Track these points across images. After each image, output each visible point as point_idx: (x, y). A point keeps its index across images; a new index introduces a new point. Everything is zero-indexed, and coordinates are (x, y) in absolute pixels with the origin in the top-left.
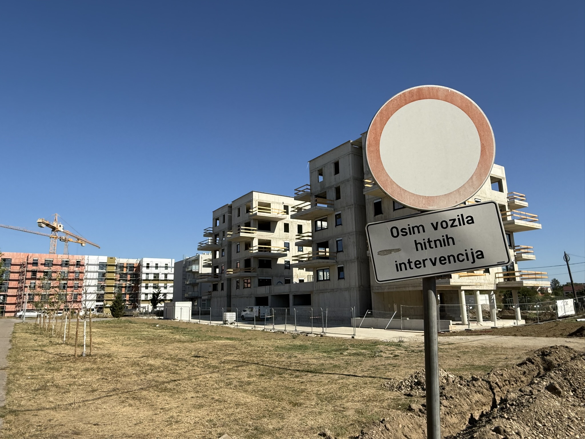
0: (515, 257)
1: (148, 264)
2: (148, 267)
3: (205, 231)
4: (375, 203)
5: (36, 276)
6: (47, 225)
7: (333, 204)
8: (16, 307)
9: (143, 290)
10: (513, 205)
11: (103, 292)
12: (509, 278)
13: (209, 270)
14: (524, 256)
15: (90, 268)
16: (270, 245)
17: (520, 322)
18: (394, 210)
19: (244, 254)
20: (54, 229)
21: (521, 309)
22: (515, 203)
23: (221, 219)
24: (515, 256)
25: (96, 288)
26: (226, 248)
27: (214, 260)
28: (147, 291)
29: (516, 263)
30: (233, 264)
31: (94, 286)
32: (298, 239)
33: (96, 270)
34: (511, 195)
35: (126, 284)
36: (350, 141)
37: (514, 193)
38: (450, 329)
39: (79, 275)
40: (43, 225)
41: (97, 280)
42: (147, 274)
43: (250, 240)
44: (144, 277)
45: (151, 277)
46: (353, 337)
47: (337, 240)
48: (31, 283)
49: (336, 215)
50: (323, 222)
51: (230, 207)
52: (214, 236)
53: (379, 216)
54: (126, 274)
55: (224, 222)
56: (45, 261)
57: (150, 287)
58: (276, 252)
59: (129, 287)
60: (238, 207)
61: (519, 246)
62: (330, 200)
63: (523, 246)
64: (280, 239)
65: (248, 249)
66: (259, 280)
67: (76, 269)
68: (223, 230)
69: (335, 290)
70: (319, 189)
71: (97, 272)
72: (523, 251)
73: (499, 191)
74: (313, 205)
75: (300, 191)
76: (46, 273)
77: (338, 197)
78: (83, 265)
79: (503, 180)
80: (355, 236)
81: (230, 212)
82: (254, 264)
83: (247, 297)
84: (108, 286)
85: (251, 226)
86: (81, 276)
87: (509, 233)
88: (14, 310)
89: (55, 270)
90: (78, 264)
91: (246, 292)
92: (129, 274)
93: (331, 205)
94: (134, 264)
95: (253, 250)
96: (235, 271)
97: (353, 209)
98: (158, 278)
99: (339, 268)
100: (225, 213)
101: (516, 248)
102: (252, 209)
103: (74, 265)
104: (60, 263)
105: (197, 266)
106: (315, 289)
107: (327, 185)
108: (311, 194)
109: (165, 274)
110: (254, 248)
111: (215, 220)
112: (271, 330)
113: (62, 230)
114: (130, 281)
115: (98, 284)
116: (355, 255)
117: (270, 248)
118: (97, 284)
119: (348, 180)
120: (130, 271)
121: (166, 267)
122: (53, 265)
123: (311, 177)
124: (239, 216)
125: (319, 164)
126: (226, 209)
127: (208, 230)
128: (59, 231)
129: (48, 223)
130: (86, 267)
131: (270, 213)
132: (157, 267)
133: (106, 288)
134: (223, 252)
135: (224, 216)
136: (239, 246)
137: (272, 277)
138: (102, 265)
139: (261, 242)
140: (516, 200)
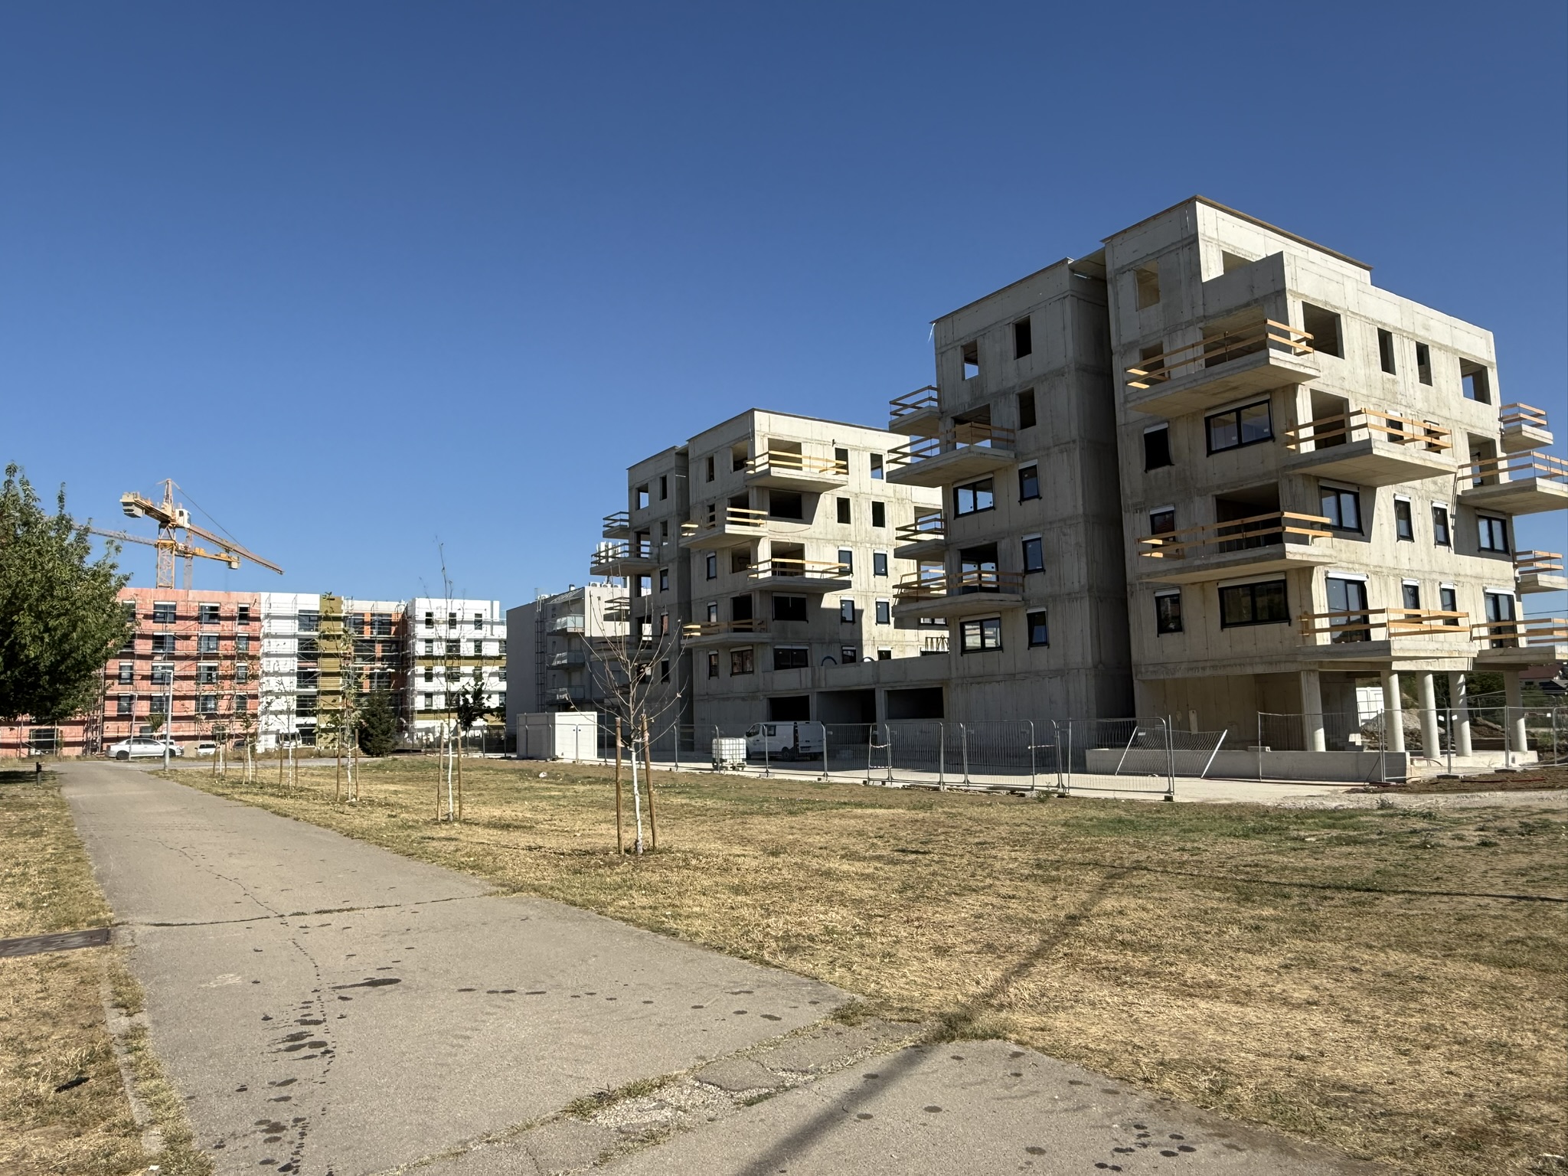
0: (1517, 584)
1: (429, 614)
2: (429, 622)
3: (607, 522)
4: (1147, 436)
5: (132, 647)
6: (148, 511)
7: (1013, 441)
8: (86, 731)
9: (420, 684)
10: (1516, 438)
11: (312, 690)
12: (1501, 640)
13: (623, 629)
14: (1543, 579)
15: (278, 627)
16: (802, 557)
17: (1527, 756)
18: (1210, 452)
19: (730, 584)
20: (165, 521)
21: (1527, 724)
22: (1524, 434)
23: (657, 488)
24: (1516, 579)
25: (295, 678)
26: (673, 569)
27: (636, 599)
28: (430, 687)
29: (1519, 600)
30: (698, 610)
31: (288, 674)
32: (903, 538)
33: (290, 632)
34: (1510, 412)
35: (372, 669)
36: (1066, 260)
37: (1521, 405)
38: (1408, 776)
39: (247, 644)
40: (138, 512)
41: (296, 659)
42: (429, 641)
43: (749, 544)
44: (420, 649)
45: (439, 649)
46: (1169, 799)
47: (1026, 538)
48: (121, 668)
49: (1021, 472)
50: (979, 494)
51: (683, 454)
52: (633, 535)
53: (1160, 470)
54: (372, 641)
55: (664, 496)
56: (156, 607)
57: (438, 675)
58: (817, 576)
59: (380, 676)
60: (709, 455)
61: (1530, 552)
62: (1002, 429)
63: (1540, 554)
64: (828, 541)
65: (746, 569)
66: (776, 651)
67: (240, 630)
68: (663, 520)
69: (1017, 677)
70: (966, 398)
71: (294, 636)
72: (1539, 565)
73: (1476, 399)
74: (948, 446)
75: (905, 406)
76: (159, 641)
77: (1028, 418)
78: (258, 619)
79: (1489, 370)
80: (1081, 528)
81: (684, 468)
82: (761, 609)
83: (743, 699)
84: (325, 674)
85: (750, 504)
86: (252, 648)
87: (1503, 518)
88: (80, 739)
89: (183, 633)
90: (244, 615)
91: (740, 683)
92: (380, 642)
93: (1005, 442)
94: (390, 615)
95: (758, 573)
96: (706, 630)
97: (1077, 454)
98: (458, 651)
99: (1032, 618)
100: (668, 471)
101: (1519, 558)
102: (754, 458)
103: (232, 618)
104: (195, 614)
105: (579, 619)
106: (954, 674)
107: (992, 387)
108: (942, 413)
109: (476, 641)
110: (761, 567)
111: (634, 492)
112: (884, 783)
113: (187, 525)
114: (381, 659)
115: (299, 668)
116: (1084, 581)
117: (802, 566)
118: (296, 670)
119: (1060, 373)
120: (379, 633)
121: (478, 623)
122: (176, 618)
123: (939, 366)
124: (711, 478)
125: (965, 329)
126: (672, 461)
127: (616, 521)
128: (178, 526)
129: (149, 504)
130: (265, 623)
131: (800, 469)
132: (452, 622)
133: (321, 680)
134: (665, 578)
135: (664, 480)
136: (712, 562)
137: (810, 644)
138: (307, 619)
139: (779, 550)
140: (1525, 427)
